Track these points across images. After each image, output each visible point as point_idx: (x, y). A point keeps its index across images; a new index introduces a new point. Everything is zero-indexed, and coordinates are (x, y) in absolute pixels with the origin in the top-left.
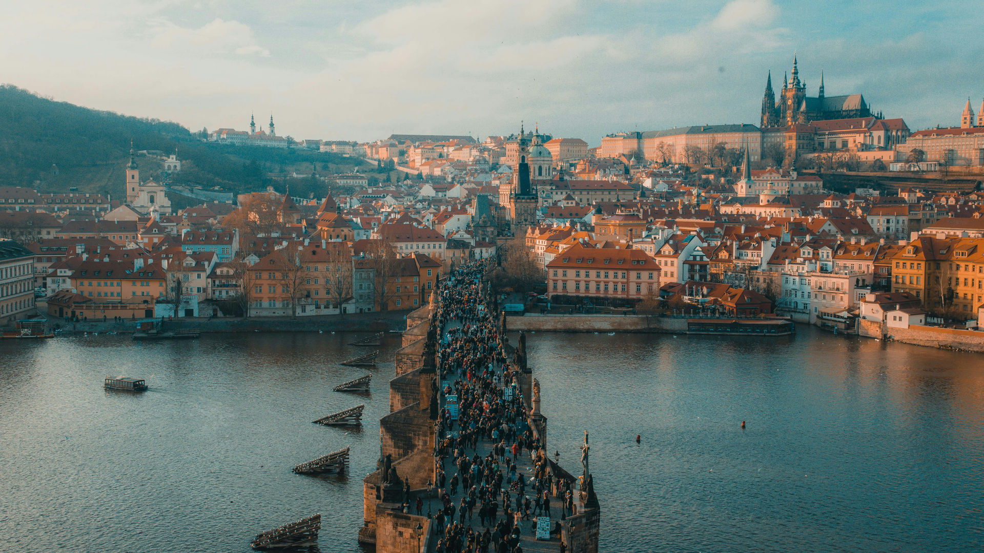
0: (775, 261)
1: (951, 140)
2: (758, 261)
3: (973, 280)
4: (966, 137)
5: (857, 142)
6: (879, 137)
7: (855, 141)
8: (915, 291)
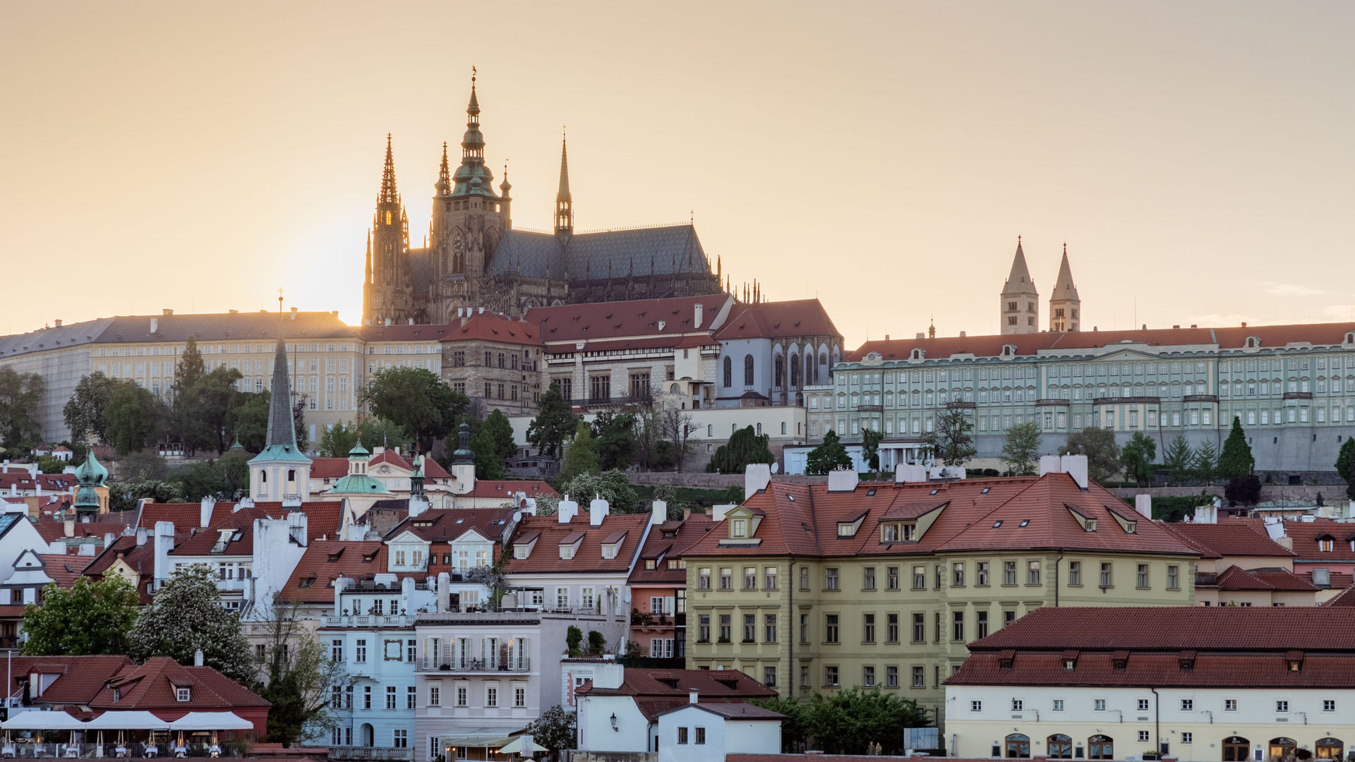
0: (303, 593)
1: (969, 374)
2: (241, 592)
3: (937, 616)
4: (1015, 362)
5: (677, 376)
6: (749, 362)
7: (671, 375)
8: (760, 667)
